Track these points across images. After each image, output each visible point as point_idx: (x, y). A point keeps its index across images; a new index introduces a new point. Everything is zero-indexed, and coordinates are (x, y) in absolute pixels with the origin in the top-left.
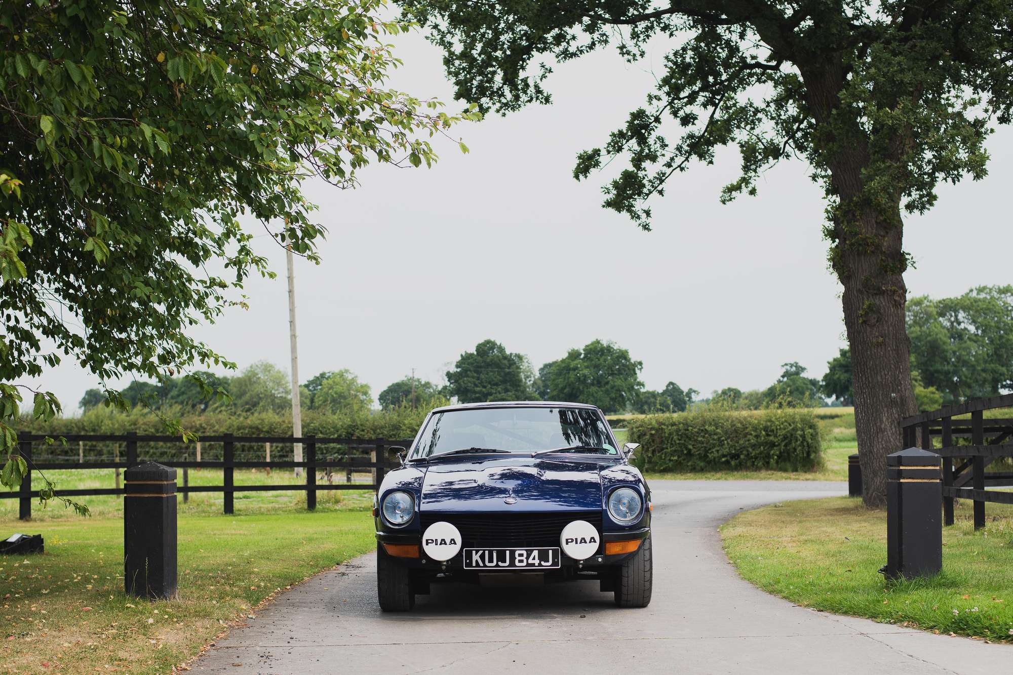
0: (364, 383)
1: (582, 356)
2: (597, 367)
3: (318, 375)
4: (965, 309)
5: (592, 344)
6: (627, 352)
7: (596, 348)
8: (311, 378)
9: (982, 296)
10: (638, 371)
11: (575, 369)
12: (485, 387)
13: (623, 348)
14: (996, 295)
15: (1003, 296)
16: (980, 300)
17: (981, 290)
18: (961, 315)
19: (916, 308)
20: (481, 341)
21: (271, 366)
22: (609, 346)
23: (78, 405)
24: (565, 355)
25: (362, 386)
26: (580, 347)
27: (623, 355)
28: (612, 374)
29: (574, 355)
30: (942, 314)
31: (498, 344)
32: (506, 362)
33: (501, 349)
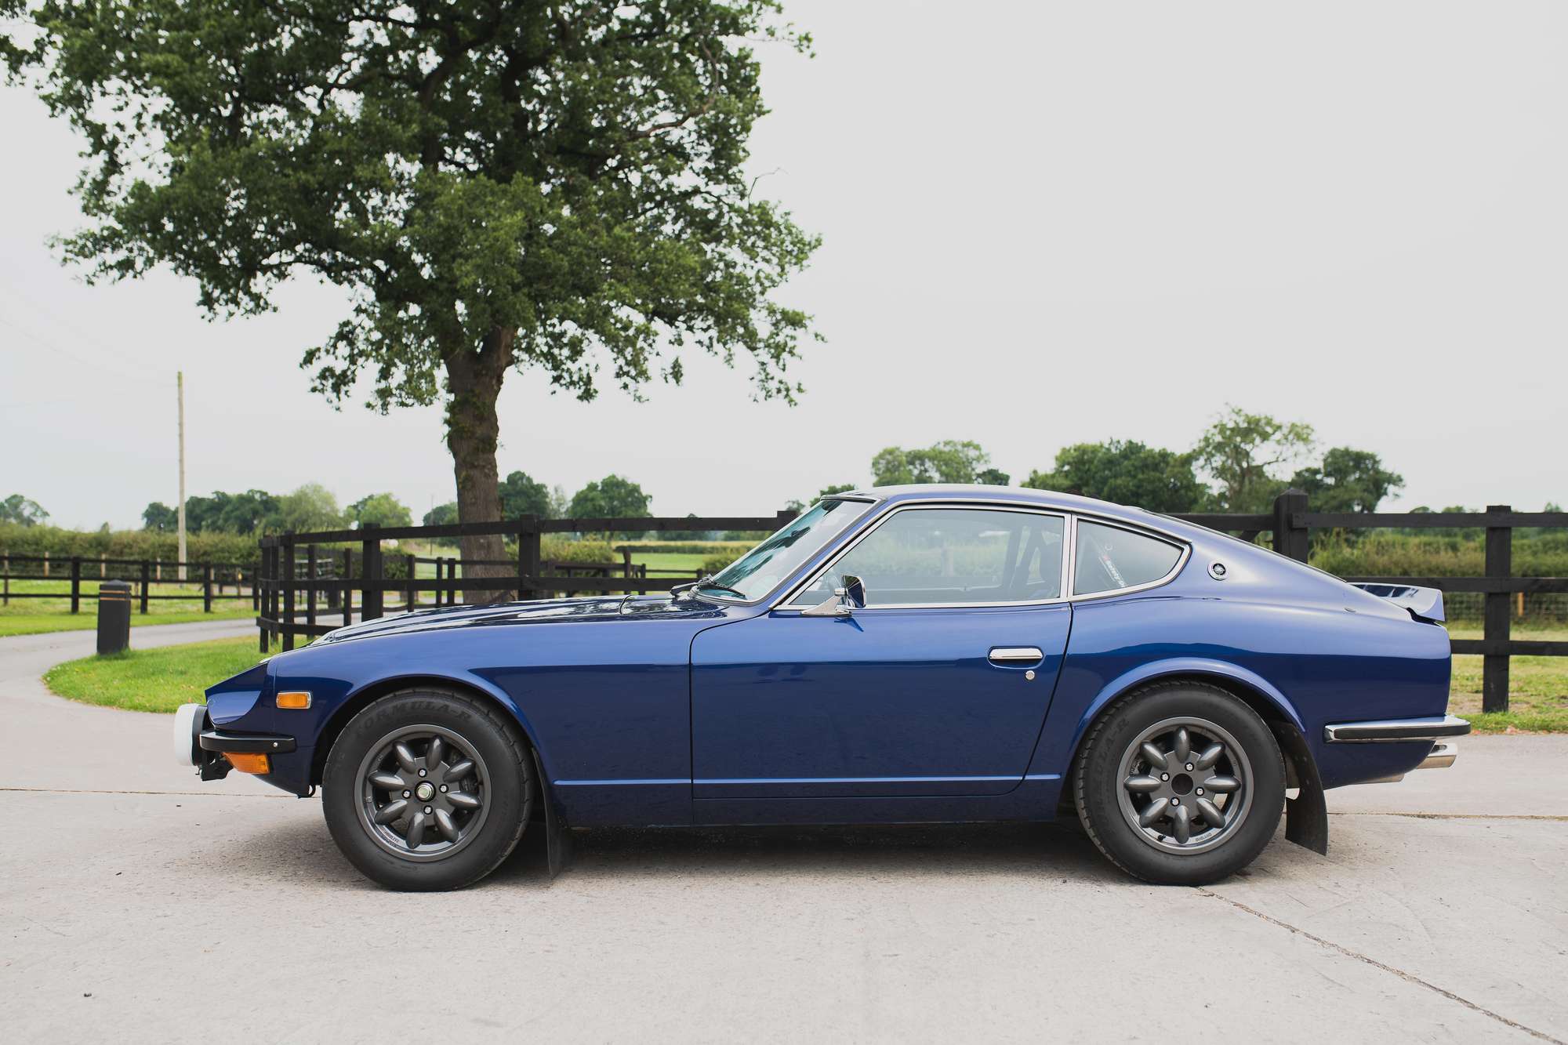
0: (406, 506)
1: (600, 488)
2: (612, 499)
3: (366, 497)
4: (932, 459)
5: (610, 477)
6: (639, 486)
7: (612, 482)
8: (360, 500)
9: (947, 449)
10: (648, 503)
11: (592, 500)
12: (513, 513)
13: (636, 483)
14: (959, 448)
15: (966, 449)
16: (944, 452)
17: (946, 444)
18: (928, 464)
19: (889, 457)
20: (512, 471)
21: (320, 487)
22: (623, 480)
23: (140, 517)
24: (584, 487)
25: (404, 509)
26: (598, 480)
27: (636, 489)
28: (626, 506)
29: (592, 487)
30: (912, 463)
31: (527, 475)
32: (532, 491)
33: (529, 480)
